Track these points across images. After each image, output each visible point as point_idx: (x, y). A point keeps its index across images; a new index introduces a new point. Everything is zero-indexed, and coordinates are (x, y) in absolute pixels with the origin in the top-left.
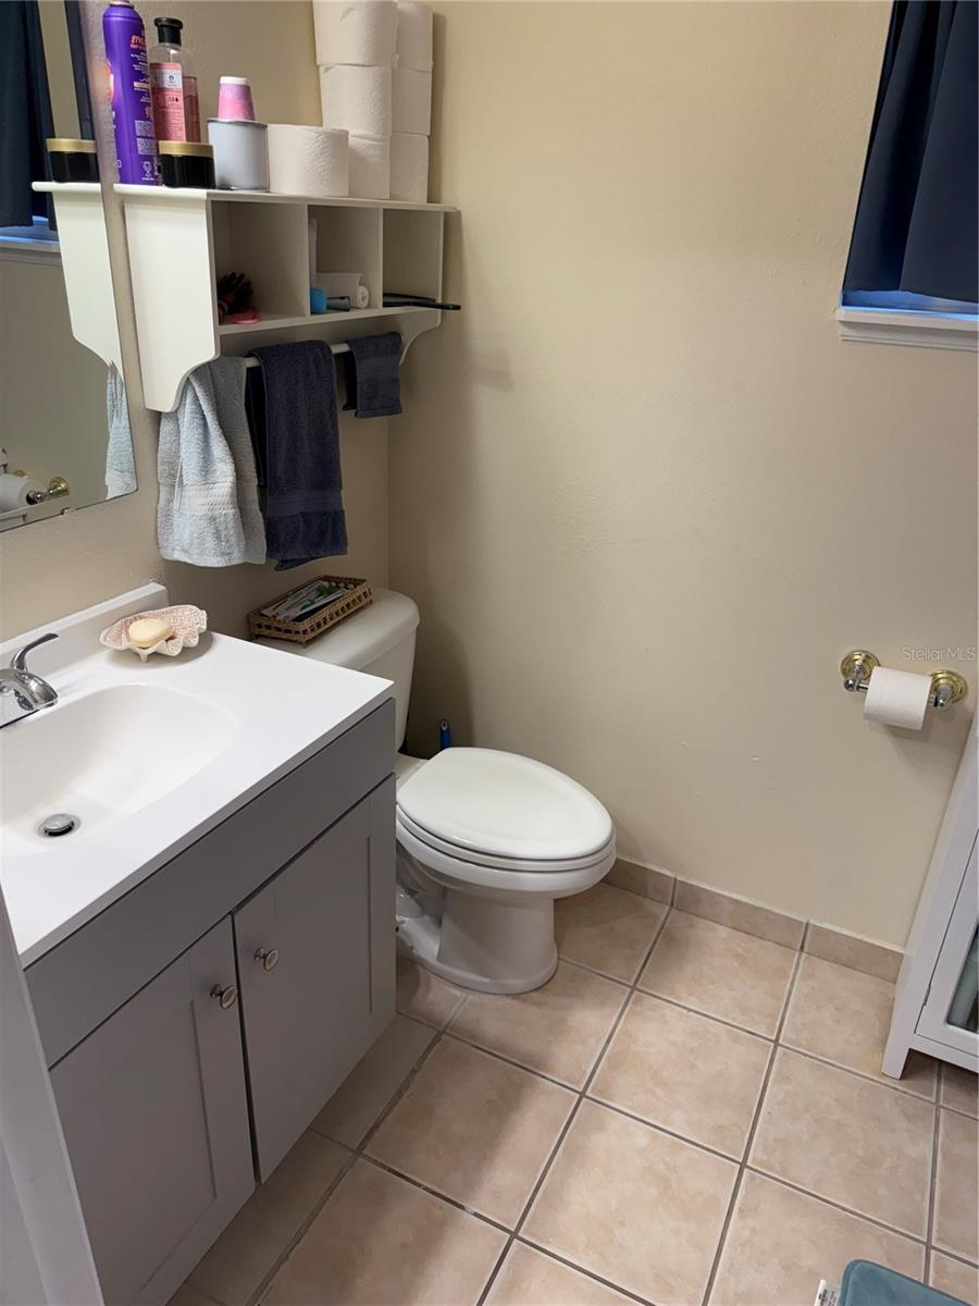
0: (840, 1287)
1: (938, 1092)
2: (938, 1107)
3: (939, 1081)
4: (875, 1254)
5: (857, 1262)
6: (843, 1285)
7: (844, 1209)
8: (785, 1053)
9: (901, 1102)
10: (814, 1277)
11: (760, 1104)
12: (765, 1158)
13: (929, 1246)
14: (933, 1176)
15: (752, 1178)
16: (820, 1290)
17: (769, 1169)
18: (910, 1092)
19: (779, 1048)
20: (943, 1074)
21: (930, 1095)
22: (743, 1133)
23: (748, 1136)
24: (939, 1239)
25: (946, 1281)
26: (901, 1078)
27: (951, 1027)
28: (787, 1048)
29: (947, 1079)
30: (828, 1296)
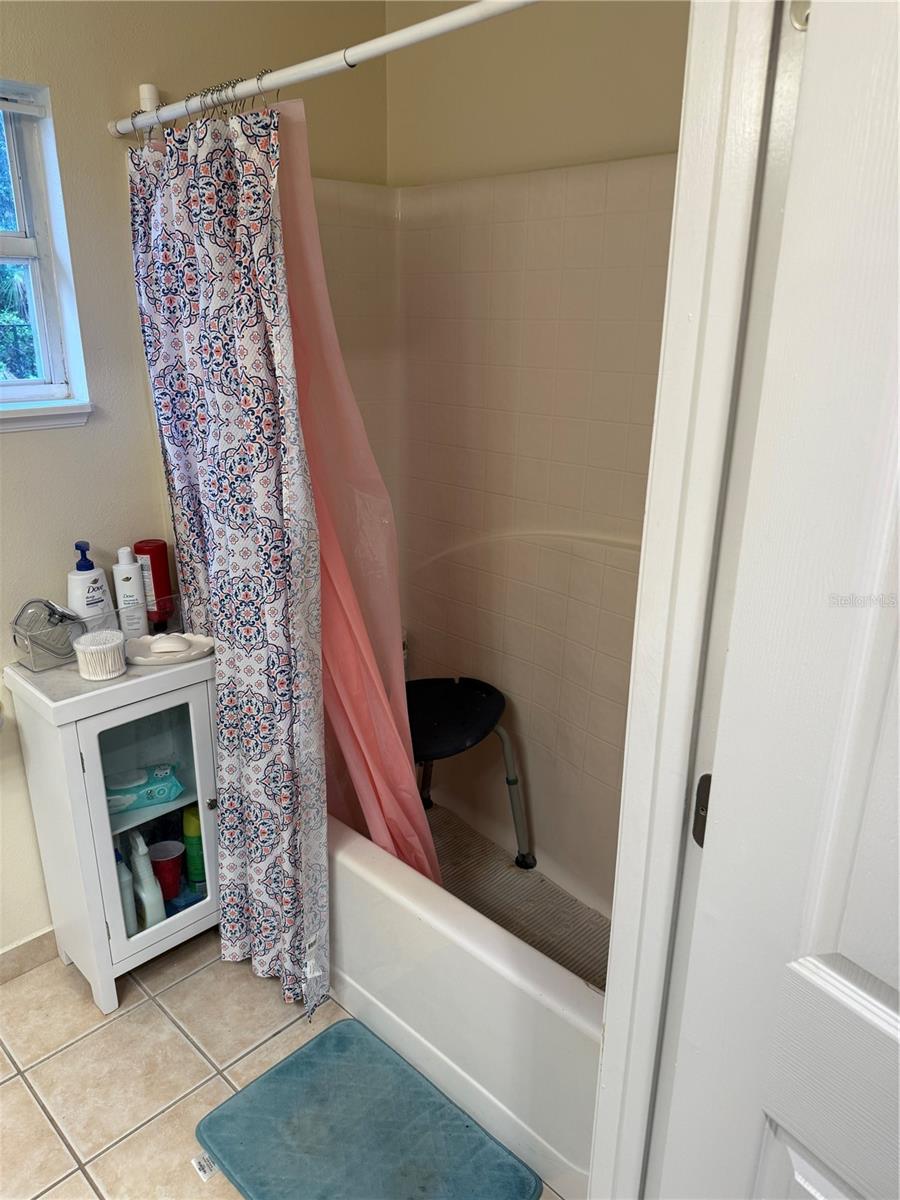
0: (203, 1151)
1: (145, 991)
2: (153, 999)
3: (140, 985)
4: (200, 1111)
5: (198, 1126)
6: (205, 1148)
7: (163, 1112)
8: (34, 1073)
9: (131, 1019)
10: (185, 1165)
11: (52, 1120)
12: (90, 1145)
13: (220, 1073)
14: (187, 1036)
15: (95, 1166)
16: (196, 1167)
17: (99, 1148)
18: (131, 1007)
19: (26, 1074)
20: (138, 978)
21: (143, 997)
22: (60, 1150)
23: (64, 1147)
24: (221, 1063)
25: (244, 1078)
26: (119, 1006)
27: (132, 939)
28: (32, 1067)
29: (143, 979)
30: (203, 1163)
